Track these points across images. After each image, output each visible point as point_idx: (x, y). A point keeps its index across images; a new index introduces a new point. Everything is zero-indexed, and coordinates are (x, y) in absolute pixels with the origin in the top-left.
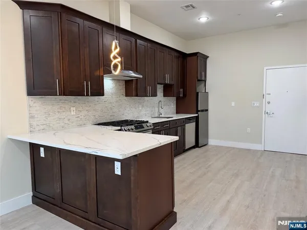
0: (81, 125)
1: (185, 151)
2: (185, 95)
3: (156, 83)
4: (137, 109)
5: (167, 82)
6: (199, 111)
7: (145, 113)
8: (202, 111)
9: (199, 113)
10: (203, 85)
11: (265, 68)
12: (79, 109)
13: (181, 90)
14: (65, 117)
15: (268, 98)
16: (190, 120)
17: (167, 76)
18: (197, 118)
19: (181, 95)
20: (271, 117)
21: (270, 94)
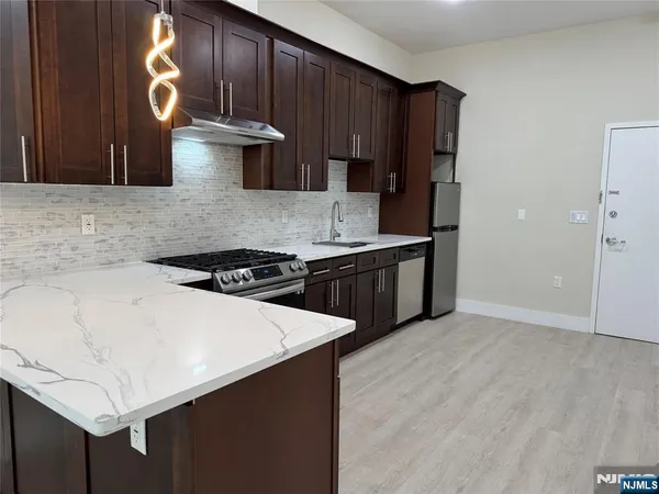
0: (111, 263)
1: (395, 328)
2: (401, 189)
3: (326, 156)
4: (277, 220)
5: (357, 153)
6: (436, 229)
7: (296, 231)
8: (443, 229)
9: (435, 234)
10: (449, 163)
11: (609, 126)
12: (107, 221)
13: (393, 176)
14: (61, 240)
15: (611, 203)
16: (410, 251)
17: (357, 140)
18: (430, 246)
19: (392, 189)
20: (616, 250)
21: (617, 193)
